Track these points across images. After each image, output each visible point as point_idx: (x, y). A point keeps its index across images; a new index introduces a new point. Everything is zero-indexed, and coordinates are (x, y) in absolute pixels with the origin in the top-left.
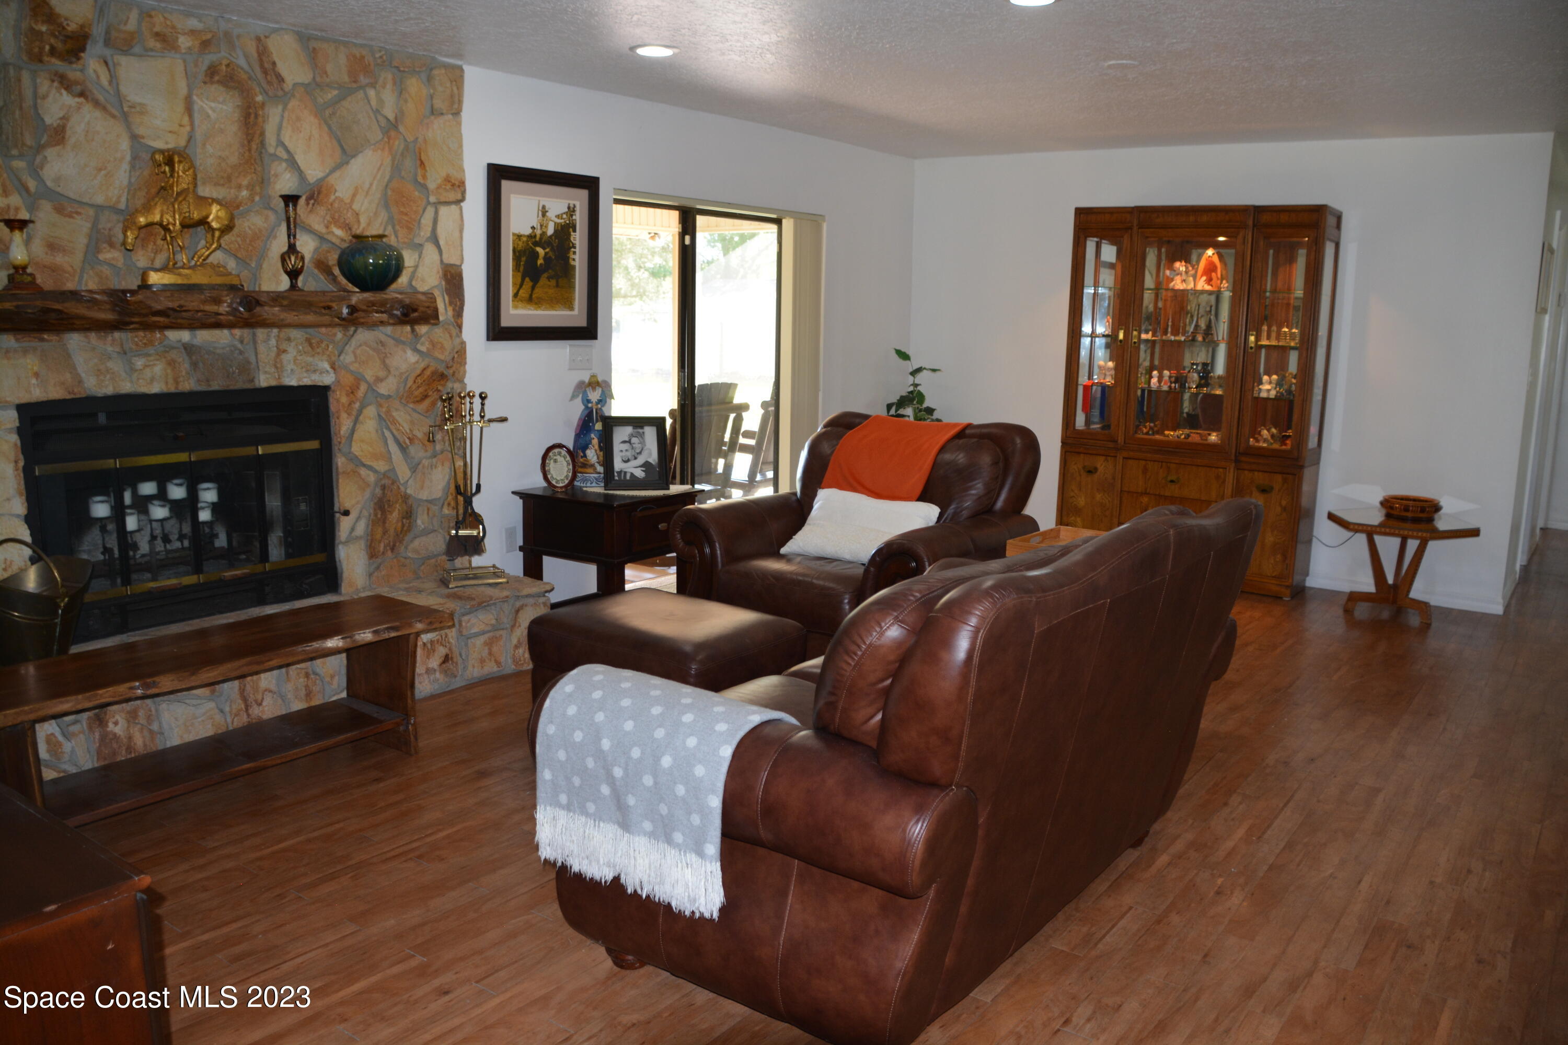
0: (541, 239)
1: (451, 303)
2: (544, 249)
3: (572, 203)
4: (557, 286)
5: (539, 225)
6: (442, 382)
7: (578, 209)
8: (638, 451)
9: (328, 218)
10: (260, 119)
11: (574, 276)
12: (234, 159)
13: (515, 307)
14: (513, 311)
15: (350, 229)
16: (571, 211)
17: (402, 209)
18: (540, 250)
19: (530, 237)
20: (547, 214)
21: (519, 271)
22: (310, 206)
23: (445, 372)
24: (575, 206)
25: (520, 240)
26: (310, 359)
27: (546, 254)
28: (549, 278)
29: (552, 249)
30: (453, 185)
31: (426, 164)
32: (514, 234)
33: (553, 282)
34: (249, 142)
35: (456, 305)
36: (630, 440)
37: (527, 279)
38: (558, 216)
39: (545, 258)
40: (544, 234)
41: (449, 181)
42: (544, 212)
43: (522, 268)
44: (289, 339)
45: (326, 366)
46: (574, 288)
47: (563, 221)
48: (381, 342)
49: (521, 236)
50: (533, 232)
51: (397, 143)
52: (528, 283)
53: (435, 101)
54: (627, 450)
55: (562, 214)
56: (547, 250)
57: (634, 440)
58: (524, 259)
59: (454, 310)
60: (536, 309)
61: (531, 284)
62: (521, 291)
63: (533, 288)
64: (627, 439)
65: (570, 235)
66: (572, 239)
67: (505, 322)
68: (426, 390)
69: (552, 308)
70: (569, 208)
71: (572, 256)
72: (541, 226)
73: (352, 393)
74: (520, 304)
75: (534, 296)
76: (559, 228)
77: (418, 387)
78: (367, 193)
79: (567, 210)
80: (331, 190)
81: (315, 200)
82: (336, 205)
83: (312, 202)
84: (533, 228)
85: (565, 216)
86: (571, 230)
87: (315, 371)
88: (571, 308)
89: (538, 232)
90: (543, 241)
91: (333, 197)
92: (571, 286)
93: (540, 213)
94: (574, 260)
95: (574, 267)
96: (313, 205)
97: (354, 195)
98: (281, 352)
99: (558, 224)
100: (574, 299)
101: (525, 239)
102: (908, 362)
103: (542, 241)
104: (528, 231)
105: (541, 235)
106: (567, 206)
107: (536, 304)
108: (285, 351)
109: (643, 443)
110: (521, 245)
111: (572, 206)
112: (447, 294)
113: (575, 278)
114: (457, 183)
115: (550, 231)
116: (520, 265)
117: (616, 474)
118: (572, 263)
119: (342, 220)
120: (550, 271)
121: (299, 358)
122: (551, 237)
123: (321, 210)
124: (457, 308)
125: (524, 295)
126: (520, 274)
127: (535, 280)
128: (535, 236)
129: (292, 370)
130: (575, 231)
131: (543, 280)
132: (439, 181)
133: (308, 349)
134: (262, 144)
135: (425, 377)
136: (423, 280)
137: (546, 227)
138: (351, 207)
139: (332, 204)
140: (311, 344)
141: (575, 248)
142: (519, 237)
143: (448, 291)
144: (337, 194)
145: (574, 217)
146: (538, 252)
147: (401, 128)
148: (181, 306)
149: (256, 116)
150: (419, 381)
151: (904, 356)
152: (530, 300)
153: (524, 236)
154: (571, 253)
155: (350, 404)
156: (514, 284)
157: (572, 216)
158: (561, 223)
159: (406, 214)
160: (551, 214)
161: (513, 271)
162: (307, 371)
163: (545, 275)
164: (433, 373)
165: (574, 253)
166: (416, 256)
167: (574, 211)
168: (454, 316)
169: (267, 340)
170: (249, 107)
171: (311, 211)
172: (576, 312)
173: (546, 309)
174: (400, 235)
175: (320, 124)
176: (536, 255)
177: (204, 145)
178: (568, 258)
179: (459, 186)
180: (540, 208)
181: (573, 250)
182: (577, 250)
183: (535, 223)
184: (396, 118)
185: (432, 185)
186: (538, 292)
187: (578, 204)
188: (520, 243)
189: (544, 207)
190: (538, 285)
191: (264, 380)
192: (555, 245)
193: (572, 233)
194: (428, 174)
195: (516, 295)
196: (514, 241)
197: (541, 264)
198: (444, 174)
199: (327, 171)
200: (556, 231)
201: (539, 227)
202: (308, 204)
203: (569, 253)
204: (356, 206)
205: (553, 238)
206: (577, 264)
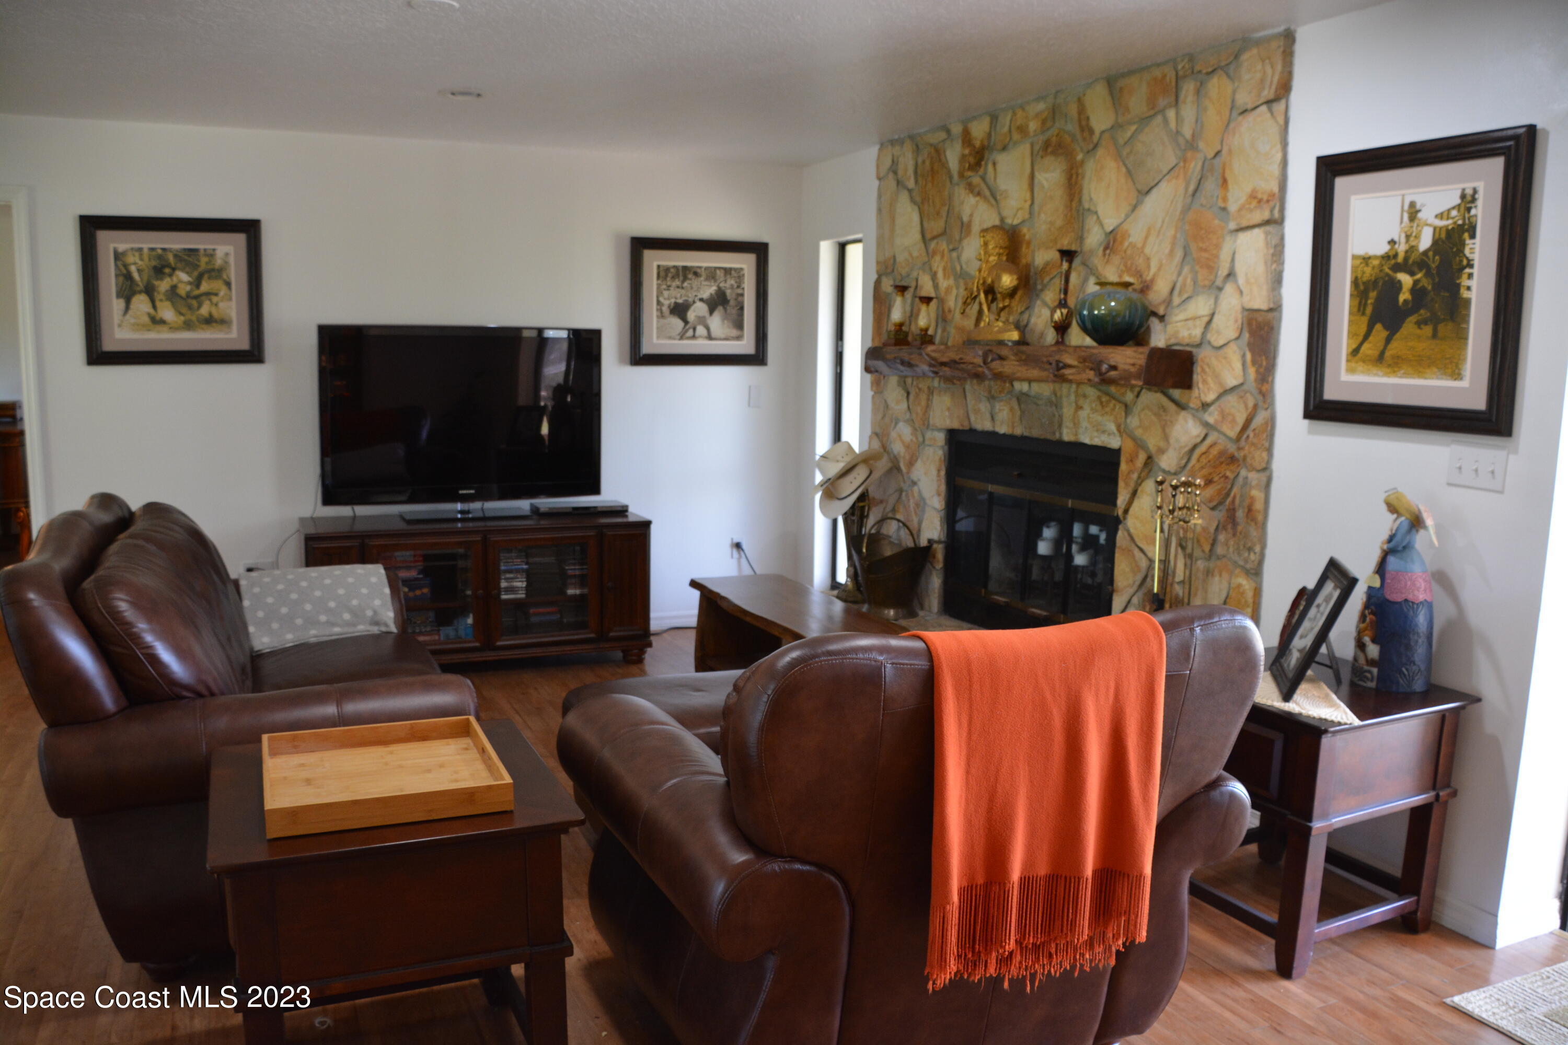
0: (1406, 259)
1: (1254, 362)
2: (1412, 274)
3: (1469, 187)
4: (1435, 335)
5: (1403, 236)
6: (1232, 467)
7: (1480, 196)
9: (1122, 267)
10: (1080, 177)
11: (1466, 318)
12: (1059, 222)
13: (1351, 370)
14: (1345, 377)
15: (1141, 276)
16: (1468, 201)
17: (1201, 245)
18: (1405, 279)
19: (1386, 257)
20: (1420, 215)
21: (1364, 314)
22: (1107, 257)
23: (1236, 454)
25: (1367, 265)
26: (1099, 418)
27: (1416, 283)
28: (1419, 324)
29: (1428, 274)
30: (1260, 201)
31: (1230, 181)
32: (1354, 257)
33: (1428, 330)
34: (1071, 201)
35: (1260, 366)
37: (1378, 327)
38: (1440, 216)
39: (1413, 291)
40: (1412, 249)
41: (1255, 198)
42: (1413, 212)
43: (1369, 310)
44: (1085, 396)
45: (1112, 427)
46: (1466, 338)
47: (1450, 222)
48: (1163, 407)
49: (1369, 258)
50: (1392, 249)
51: (1192, 165)
52: (1380, 332)
53: (1238, 96)
55: (1449, 211)
58: (1373, 295)
59: (1257, 372)
60: (1386, 375)
61: (1385, 334)
62: (1366, 346)
63: (1388, 340)
65: (1463, 244)
66: (1467, 251)
67: (1331, 393)
68: (1210, 474)
69: (1420, 374)
70: (1463, 196)
71: (1465, 282)
72: (1408, 237)
73: (1131, 461)
74: (1361, 366)
75: (1388, 354)
76: (1443, 236)
77: (1202, 468)
78: (1159, 232)
79: (1458, 201)
80: (1126, 235)
81: (1111, 250)
82: (1129, 252)
83: (1108, 252)
84: (1392, 242)
85: (1454, 213)
86: (1466, 235)
87: (1104, 432)
88: (1458, 376)
89: (1402, 248)
90: (1411, 261)
91: (1126, 244)
92: (1461, 336)
93: (1406, 216)
94: (1469, 288)
95: (1468, 302)
96: (1109, 255)
97: (1146, 238)
98: (1079, 408)
99: (1441, 228)
100: (1465, 360)
101: (1376, 262)
104: (1383, 249)
105: (1407, 252)
106: (1459, 193)
107: (1389, 366)
108: (1081, 408)
110: (1368, 273)
111: (1469, 192)
112: (1251, 350)
113: (1468, 322)
114: (1265, 198)
115: (1425, 242)
116: (1365, 305)
118: (1465, 294)
119: (1133, 269)
120: (1422, 311)
121: (1091, 416)
122: (1425, 253)
123: (1116, 260)
124: (1262, 370)
125: (1370, 352)
126: (1364, 321)
127: (1393, 327)
128: (1396, 256)
129: (1086, 428)
130: (1473, 236)
131: (1409, 326)
132: (1243, 200)
133: (1099, 407)
134: (1080, 201)
135: (1211, 456)
136: (1218, 332)
137: (1417, 237)
138: (1142, 252)
139: (1125, 252)
140: (1101, 403)
141: (1471, 266)
142: (1366, 260)
143: (1251, 346)
144: (1131, 239)
145: (1473, 212)
146: (1399, 282)
147: (1201, 145)
149: (1077, 175)
150: (1204, 460)
152: (1379, 359)
153: (1376, 257)
154: (1465, 276)
155: (1129, 473)
156: (1351, 334)
157: (1469, 210)
158: (1447, 226)
159: (1205, 250)
160: (1428, 215)
161: (1351, 313)
162: (1097, 430)
163: (1413, 319)
164: (1222, 453)
165: (1470, 276)
166: (1212, 301)
167: (1474, 200)
168: (1256, 380)
169: (1068, 395)
170: (1072, 168)
171: (1107, 262)
172: (1465, 383)
173: (1406, 375)
174: (1200, 277)
175: (1118, 168)
176: (1397, 287)
177: (1039, 214)
178: (1458, 286)
179: (1268, 201)
180: (1406, 207)
181: (1467, 270)
182: (1475, 271)
183: (1395, 232)
184: (1193, 136)
185: (1233, 207)
186: (1396, 347)
187: (1481, 187)
188: (1368, 270)
189: (1412, 205)
190: (1398, 335)
191: (1067, 436)
192: (1433, 266)
193: (1468, 241)
194: (1229, 195)
195: (1355, 352)
196: (1354, 268)
197: (1405, 301)
198: (1248, 189)
199: (1123, 216)
200: (1435, 243)
201: (1403, 239)
202: (1104, 255)
203: (1459, 277)
204: (1147, 250)
205: (1431, 254)
206: (1473, 295)
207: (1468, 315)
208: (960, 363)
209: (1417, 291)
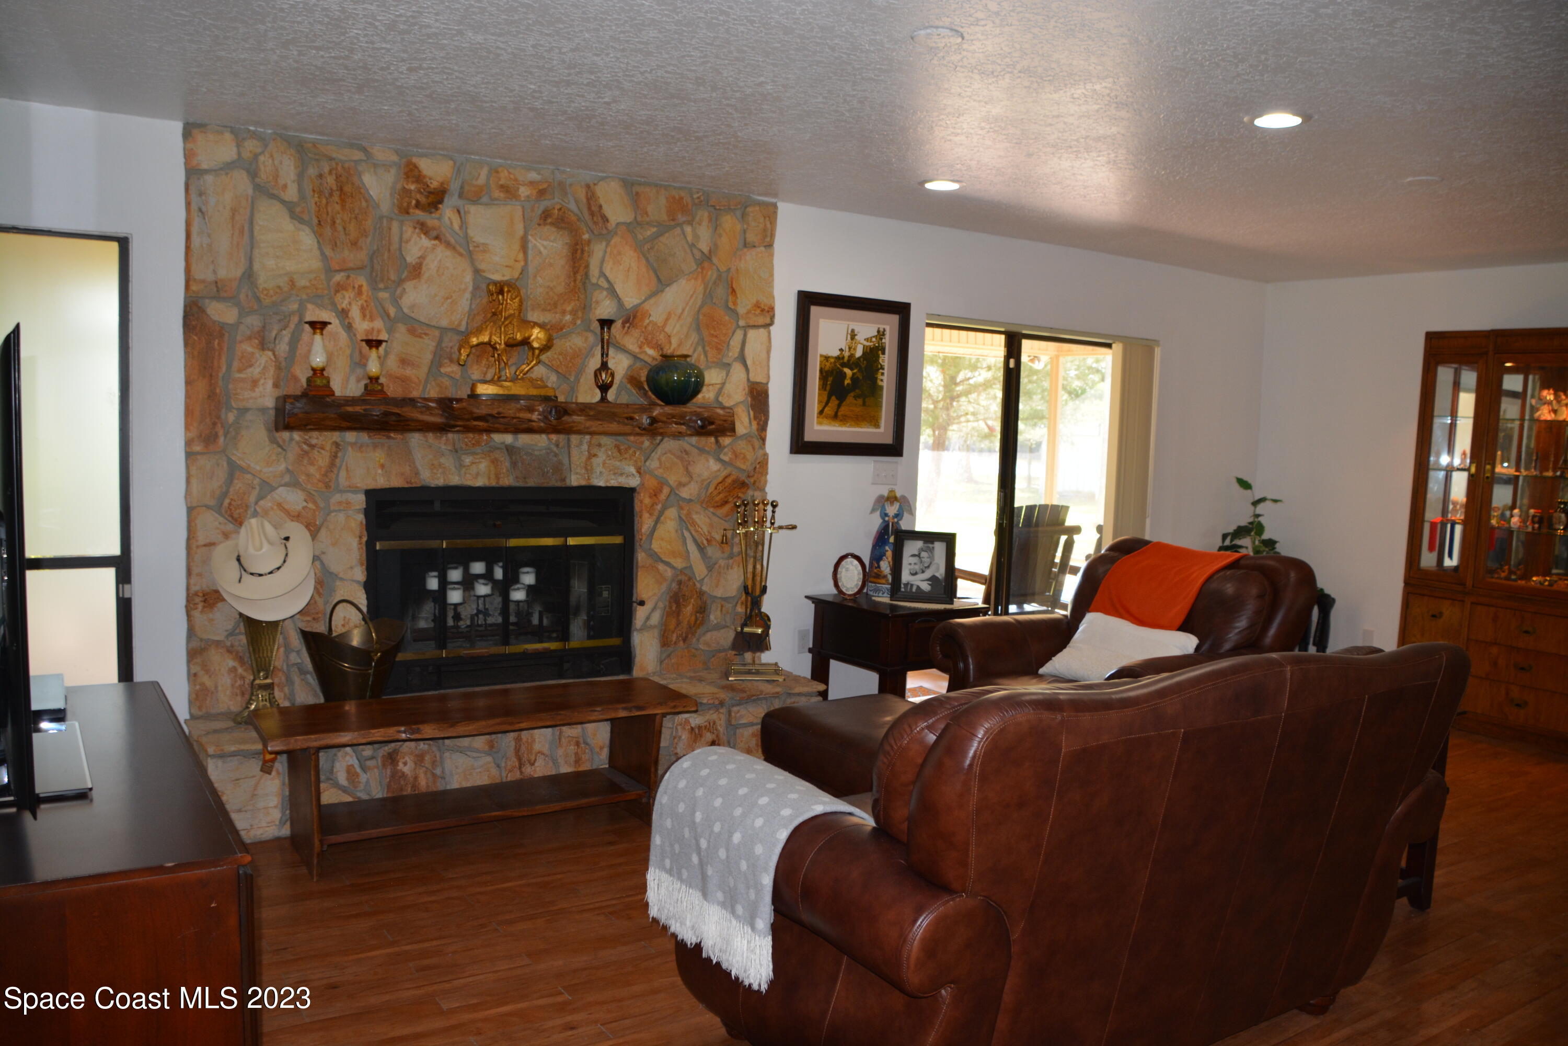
0: (849, 360)
1: (755, 418)
2: (852, 369)
3: (882, 327)
4: (864, 404)
5: (847, 347)
6: (743, 490)
7: (887, 333)
8: (926, 565)
9: (642, 339)
10: (586, 254)
12: (560, 289)
13: (820, 423)
14: (817, 427)
15: (662, 349)
16: (881, 334)
17: (712, 332)
18: (848, 372)
19: (838, 358)
20: (856, 337)
21: (825, 390)
22: (626, 328)
23: (746, 481)
24: (884, 330)
25: (827, 361)
26: (618, 463)
27: (853, 374)
28: (855, 397)
29: (860, 370)
30: (763, 310)
31: (737, 292)
32: (821, 356)
33: (860, 401)
34: (575, 273)
35: (761, 420)
36: (920, 554)
37: (833, 398)
38: (867, 340)
39: (852, 378)
40: (851, 356)
41: (759, 307)
42: (853, 335)
43: (828, 388)
44: (600, 445)
45: (632, 470)
46: (881, 407)
47: (872, 344)
48: (685, 451)
49: (829, 357)
50: (841, 354)
51: (710, 273)
52: (834, 402)
53: (748, 235)
54: (915, 564)
55: (871, 338)
56: (855, 371)
57: (924, 554)
58: (830, 379)
59: (758, 424)
60: (840, 426)
61: (837, 402)
62: (827, 409)
63: (839, 406)
64: (917, 553)
65: (878, 357)
66: (880, 361)
67: (809, 437)
68: (726, 497)
69: (858, 425)
70: (878, 332)
71: (880, 377)
72: (850, 348)
73: (655, 495)
74: (825, 421)
75: (840, 414)
76: (868, 350)
77: (720, 493)
78: (680, 317)
79: (876, 334)
80: (646, 314)
81: (631, 324)
82: (650, 328)
83: (627, 325)
84: (841, 350)
85: (874, 339)
86: (880, 352)
87: (622, 474)
88: (877, 426)
89: (846, 354)
91: (647, 321)
92: (878, 405)
93: (849, 336)
94: (882, 380)
95: (881, 388)
96: (629, 328)
97: (667, 320)
98: (592, 456)
99: (867, 346)
100: (881, 418)
101: (832, 360)
102: (1249, 491)
103: (851, 363)
104: (836, 353)
105: (849, 357)
106: (876, 330)
107: (841, 421)
108: (595, 455)
109: (932, 557)
110: (828, 366)
111: (881, 330)
112: (752, 409)
113: (882, 398)
114: (766, 309)
115: (859, 353)
116: (826, 384)
117: (902, 586)
118: (880, 383)
119: (654, 342)
120: (857, 391)
121: (607, 462)
122: (859, 358)
123: (636, 333)
124: (761, 423)
125: (830, 413)
126: (825, 394)
127: (841, 399)
128: (843, 358)
129: (601, 472)
130: (884, 353)
131: (850, 399)
132: (749, 307)
133: (616, 454)
134: (587, 275)
135: (726, 484)
136: (729, 396)
137: (855, 349)
138: (663, 330)
139: (646, 328)
140: (619, 451)
141: (883, 369)
142: (827, 358)
143: (753, 407)
144: (651, 319)
145: (883, 341)
146: (845, 373)
147: (715, 260)
148: (499, 413)
149: (583, 251)
150: (721, 487)
151: (1244, 484)
152: (835, 417)
153: (832, 357)
154: (880, 374)
155: (653, 505)
156: (820, 402)
157: (881, 339)
158: (870, 346)
159: (716, 336)
160: (860, 337)
161: (819, 389)
162: (615, 474)
163: (852, 394)
164: (734, 482)
165: (883, 374)
166: (724, 373)
167: (884, 335)
168: (758, 430)
169: (581, 443)
170: (577, 244)
171: (626, 333)
172: (882, 430)
173: (851, 426)
174: (710, 355)
175: (638, 258)
176: (844, 375)
177: (535, 277)
178: (876, 379)
179: (768, 312)
180: (849, 332)
181: (881, 371)
182: (885, 372)
183: (843, 345)
184: (710, 251)
185: (741, 310)
186: (843, 410)
187: (888, 328)
188: (828, 364)
189: (853, 331)
190: (844, 403)
191: (575, 480)
192: (863, 366)
193: (881, 356)
194: (739, 301)
195: (821, 412)
196: (821, 362)
197: (848, 384)
198: (754, 301)
199: (643, 298)
200: (864, 353)
201: (847, 350)
202: (624, 327)
203: (877, 374)
204: (668, 329)
205: (862, 359)
206: (885, 384)
207: (882, 395)
208: (498, 418)
209: (853, 378)
